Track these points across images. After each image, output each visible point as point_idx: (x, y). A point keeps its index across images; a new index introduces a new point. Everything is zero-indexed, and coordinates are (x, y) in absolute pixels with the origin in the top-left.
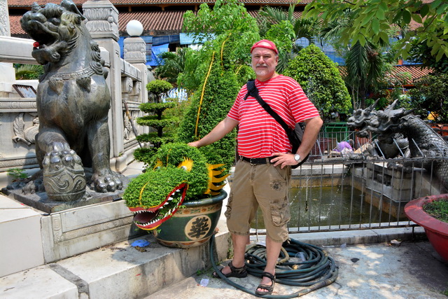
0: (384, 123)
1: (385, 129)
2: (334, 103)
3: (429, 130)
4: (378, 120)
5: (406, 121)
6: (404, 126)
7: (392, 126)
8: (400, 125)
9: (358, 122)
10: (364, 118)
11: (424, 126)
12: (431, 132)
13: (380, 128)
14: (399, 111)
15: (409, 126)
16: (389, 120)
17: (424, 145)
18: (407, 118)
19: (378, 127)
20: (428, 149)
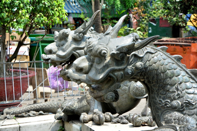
0: (99, 63)
1: (101, 76)
2: (33, 14)
3: (183, 73)
4: (89, 59)
5: (141, 59)
6: (137, 68)
7: (113, 71)
8: (130, 67)
9: (61, 53)
10: (74, 46)
11: (175, 66)
12: (186, 77)
13: (92, 74)
14: (127, 41)
15: (146, 68)
16: (108, 59)
17: (175, 103)
18: (140, 53)
19: (87, 73)
20: (181, 112)
